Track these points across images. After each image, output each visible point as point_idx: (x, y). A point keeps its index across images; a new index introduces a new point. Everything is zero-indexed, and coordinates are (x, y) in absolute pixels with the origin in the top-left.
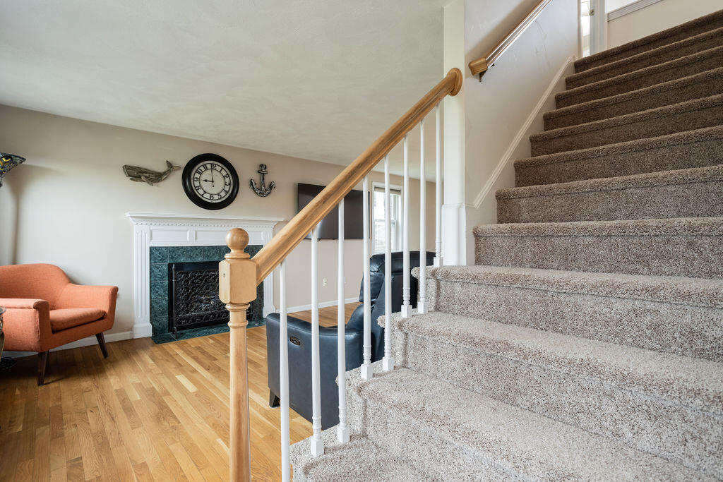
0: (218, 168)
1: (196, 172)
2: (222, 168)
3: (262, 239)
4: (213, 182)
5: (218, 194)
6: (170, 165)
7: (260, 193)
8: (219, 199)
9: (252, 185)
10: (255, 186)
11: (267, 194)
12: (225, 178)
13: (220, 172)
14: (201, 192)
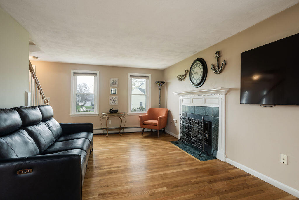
1: (192, 71)
2: (200, 64)
3: (218, 103)
4: (197, 73)
5: (199, 79)
6: (185, 71)
7: (216, 72)
8: (199, 81)
9: (212, 68)
10: (213, 68)
11: (220, 71)
12: (201, 69)
13: (199, 67)
14: (193, 79)
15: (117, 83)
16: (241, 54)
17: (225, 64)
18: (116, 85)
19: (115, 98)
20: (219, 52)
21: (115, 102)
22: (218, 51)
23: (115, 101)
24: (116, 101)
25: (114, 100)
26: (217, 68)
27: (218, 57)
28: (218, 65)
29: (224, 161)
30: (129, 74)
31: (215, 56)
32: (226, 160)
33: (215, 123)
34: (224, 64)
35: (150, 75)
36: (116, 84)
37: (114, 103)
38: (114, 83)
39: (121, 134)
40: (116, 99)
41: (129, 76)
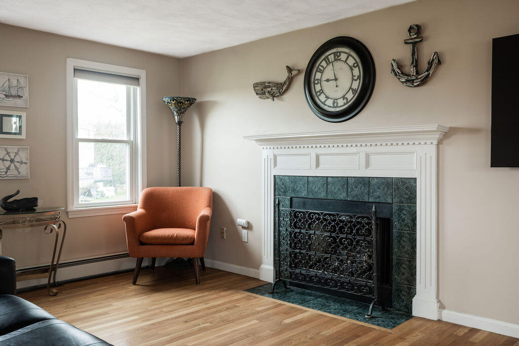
0: (343, 57)
1: (317, 71)
2: (349, 55)
3: (415, 167)
4: (336, 79)
5: (344, 97)
6: (290, 69)
7: (407, 81)
8: (345, 104)
9: (393, 70)
10: (397, 70)
11: (422, 81)
12: (352, 70)
13: (346, 62)
14: (322, 98)
15: (26, 94)
16: (495, 41)
17: (439, 62)
18: (19, 102)
19: (17, 154)
20: (418, 27)
21: (17, 168)
22: (416, 26)
23: (18, 165)
24: (21, 163)
25: (12, 161)
26: (412, 70)
27: (416, 42)
28: (416, 63)
29: (435, 317)
30: (72, 63)
31: (406, 36)
32: (440, 314)
33: (404, 220)
34: (436, 61)
35: (142, 74)
36: (20, 97)
37: (13, 172)
38: (14, 92)
39: (55, 290)
40: (23, 156)
41: (70, 71)
